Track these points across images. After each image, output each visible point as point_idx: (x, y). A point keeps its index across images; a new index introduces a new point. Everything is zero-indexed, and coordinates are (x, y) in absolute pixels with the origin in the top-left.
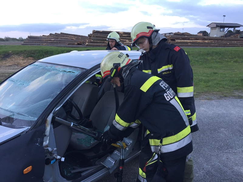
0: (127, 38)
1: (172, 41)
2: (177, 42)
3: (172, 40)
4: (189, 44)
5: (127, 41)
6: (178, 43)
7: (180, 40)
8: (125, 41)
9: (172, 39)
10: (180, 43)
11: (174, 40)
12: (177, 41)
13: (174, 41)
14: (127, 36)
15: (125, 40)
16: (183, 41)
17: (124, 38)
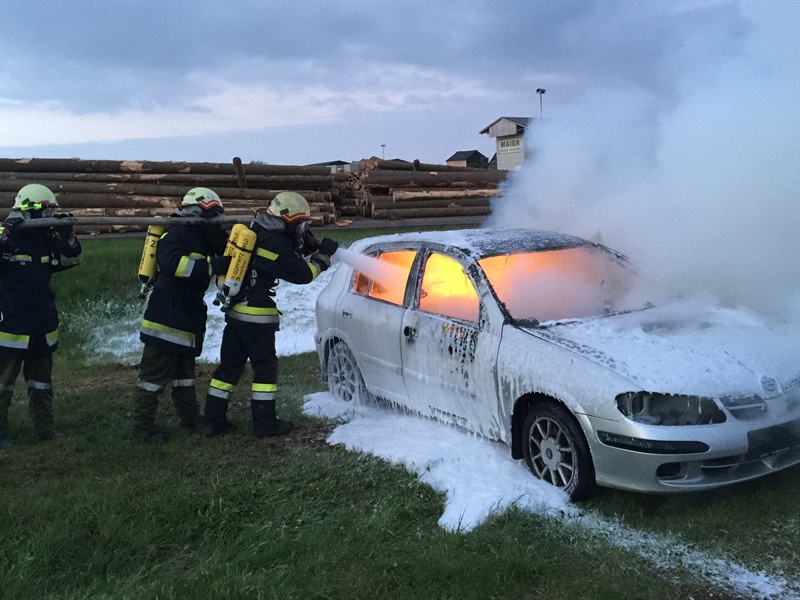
0: (165, 188)
1: (376, 198)
2: (400, 200)
3: (375, 191)
4: (453, 207)
5: (166, 202)
6: (405, 203)
7: (412, 189)
8: (158, 205)
9: (374, 186)
10: (414, 203)
11: (385, 192)
12: (397, 194)
13: (388, 198)
14: (163, 181)
15: (155, 200)
16: (424, 194)
17: (150, 188)
